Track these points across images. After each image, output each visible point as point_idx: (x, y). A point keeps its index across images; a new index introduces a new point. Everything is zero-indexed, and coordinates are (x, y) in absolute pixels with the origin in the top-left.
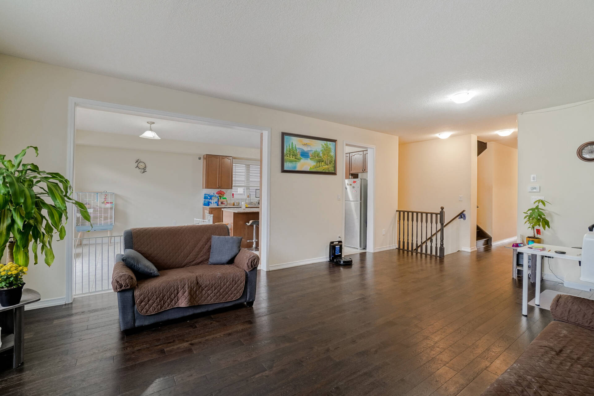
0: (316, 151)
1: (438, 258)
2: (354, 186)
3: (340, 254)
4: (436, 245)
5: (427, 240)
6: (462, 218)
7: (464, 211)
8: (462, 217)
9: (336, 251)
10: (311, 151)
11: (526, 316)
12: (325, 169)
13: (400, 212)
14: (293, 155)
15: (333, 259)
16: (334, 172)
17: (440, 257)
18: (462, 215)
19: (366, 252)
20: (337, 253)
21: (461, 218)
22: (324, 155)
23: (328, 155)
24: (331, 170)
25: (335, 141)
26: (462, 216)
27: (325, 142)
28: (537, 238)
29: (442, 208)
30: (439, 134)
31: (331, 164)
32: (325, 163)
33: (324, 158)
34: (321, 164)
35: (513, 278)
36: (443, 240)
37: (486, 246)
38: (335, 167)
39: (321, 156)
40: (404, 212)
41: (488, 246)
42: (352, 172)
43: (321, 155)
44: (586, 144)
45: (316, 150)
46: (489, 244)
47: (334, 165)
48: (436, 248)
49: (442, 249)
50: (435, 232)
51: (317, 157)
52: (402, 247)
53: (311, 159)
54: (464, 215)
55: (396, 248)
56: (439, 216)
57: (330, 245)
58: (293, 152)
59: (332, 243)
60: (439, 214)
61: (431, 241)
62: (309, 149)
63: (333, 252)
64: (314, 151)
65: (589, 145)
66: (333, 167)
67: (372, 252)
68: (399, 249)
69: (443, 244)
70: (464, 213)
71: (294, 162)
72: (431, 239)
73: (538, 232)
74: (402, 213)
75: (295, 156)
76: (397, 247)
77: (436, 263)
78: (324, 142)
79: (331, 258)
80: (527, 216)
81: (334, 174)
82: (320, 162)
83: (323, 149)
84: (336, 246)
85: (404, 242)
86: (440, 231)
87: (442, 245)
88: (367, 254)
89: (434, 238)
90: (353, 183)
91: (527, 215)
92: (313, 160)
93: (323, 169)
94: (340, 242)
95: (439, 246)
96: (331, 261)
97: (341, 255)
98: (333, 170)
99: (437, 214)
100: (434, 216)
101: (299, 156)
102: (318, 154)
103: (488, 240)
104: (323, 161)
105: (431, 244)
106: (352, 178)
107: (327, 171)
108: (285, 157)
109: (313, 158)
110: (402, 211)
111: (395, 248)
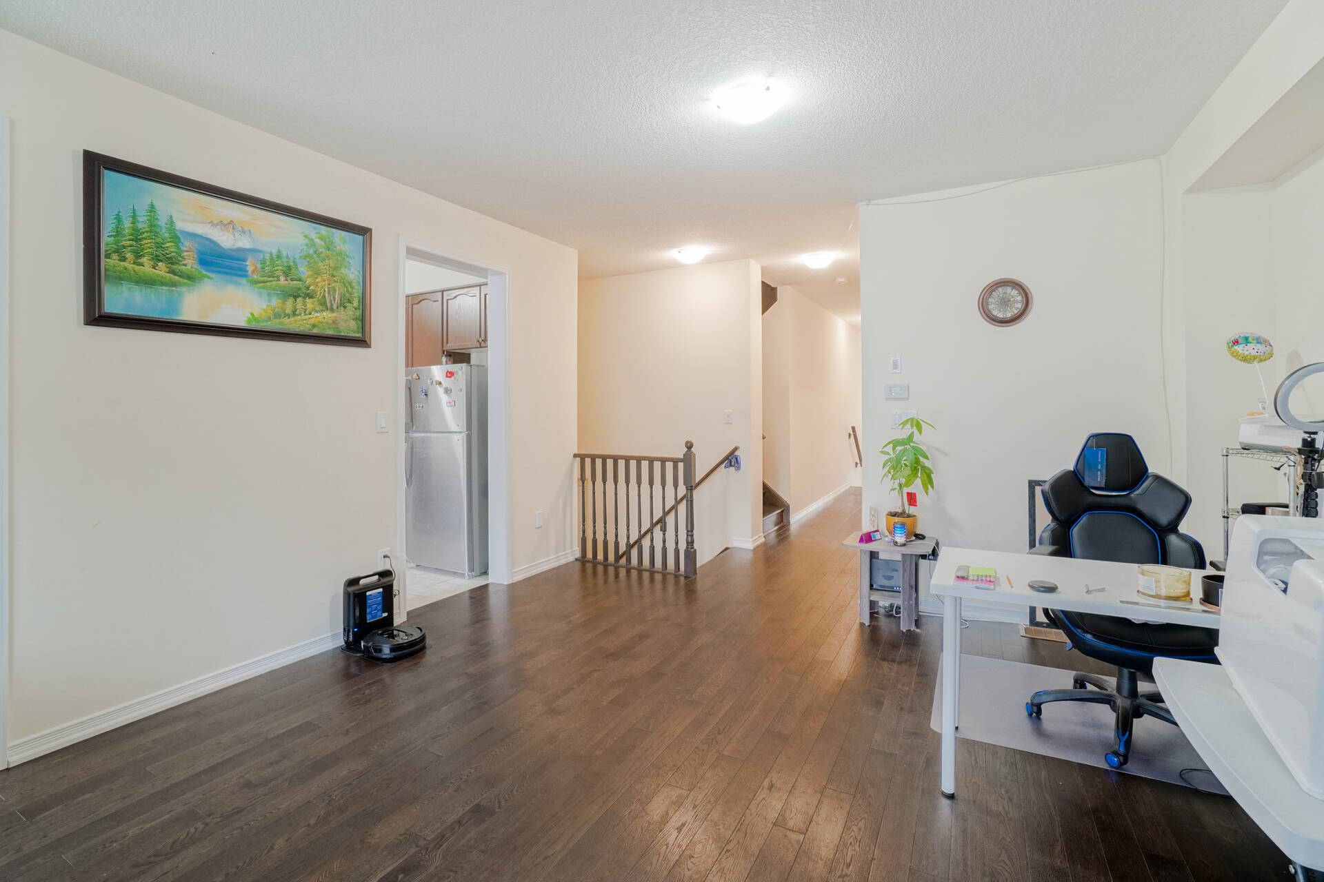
0: (279, 257)
1: (682, 579)
2: (450, 386)
3: (385, 615)
4: (677, 543)
5: (653, 525)
6: (734, 466)
7: (736, 449)
8: (733, 464)
9: (368, 611)
10: (253, 251)
11: (951, 797)
12: (322, 323)
13: (582, 458)
14: (156, 259)
15: (358, 637)
16: (359, 335)
17: (686, 577)
18: (731, 460)
19: (486, 586)
20: (375, 613)
21: (731, 465)
22: (317, 273)
23: (333, 276)
24: (349, 328)
25: (364, 232)
26: (733, 460)
27: (324, 230)
28: (909, 516)
29: (689, 446)
30: (678, 249)
31: (345, 307)
32: (323, 303)
33: (316, 284)
34: (304, 304)
35: (862, 624)
36: (692, 531)
37: (780, 525)
38: (364, 320)
39: (303, 277)
40: (593, 458)
41: (783, 527)
42: (449, 347)
43: (304, 271)
44: (995, 285)
45: (279, 251)
46: (785, 521)
47: (359, 313)
48: (677, 551)
49: (691, 555)
50: (673, 503)
51: (282, 279)
52: (590, 555)
53: (254, 282)
54: (736, 459)
55: (576, 559)
56: (681, 465)
57: (347, 595)
58: (159, 246)
59: (353, 582)
60: (681, 460)
61: (664, 530)
62: (244, 243)
63: (357, 613)
64: (268, 256)
65: (1000, 286)
66: (356, 319)
67: (506, 583)
68: (583, 560)
69: (693, 542)
70: (736, 453)
71: (163, 284)
72: (662, 521)
73: (912, 499)
74: (588, 461)
75: (170, 261)
76: (578, 554)
77: (677, 590)
78: (314, 228)
79: (348, 637)
80: (889, 460)
81: (361, 342)
82: (296, 297)
83: (311, 252)
84: (368, 593)
85: (595, 541)
86: (685, 501)
87: (690, 543)
88: (491, 589)
89: (670, 519)
90: (447, 376)
91: (888, 457)
92: (264, 288)
93: (312, 321)
94: (386, 574)
95: (683, 546)
96: (350, 646)
97: (390, 617)
98: (355, 328)
99: (675, 462)
100: (669, 465)
101: (190, 264)
102: (289, 268)
103: (782, 511)
104: (310, 296)
105: (664, 534)
106: (449, 362)
107: (330, 332)
108: (108, 263)
109: (262, 279)
110: (588, 456)
111: (571, 559)
